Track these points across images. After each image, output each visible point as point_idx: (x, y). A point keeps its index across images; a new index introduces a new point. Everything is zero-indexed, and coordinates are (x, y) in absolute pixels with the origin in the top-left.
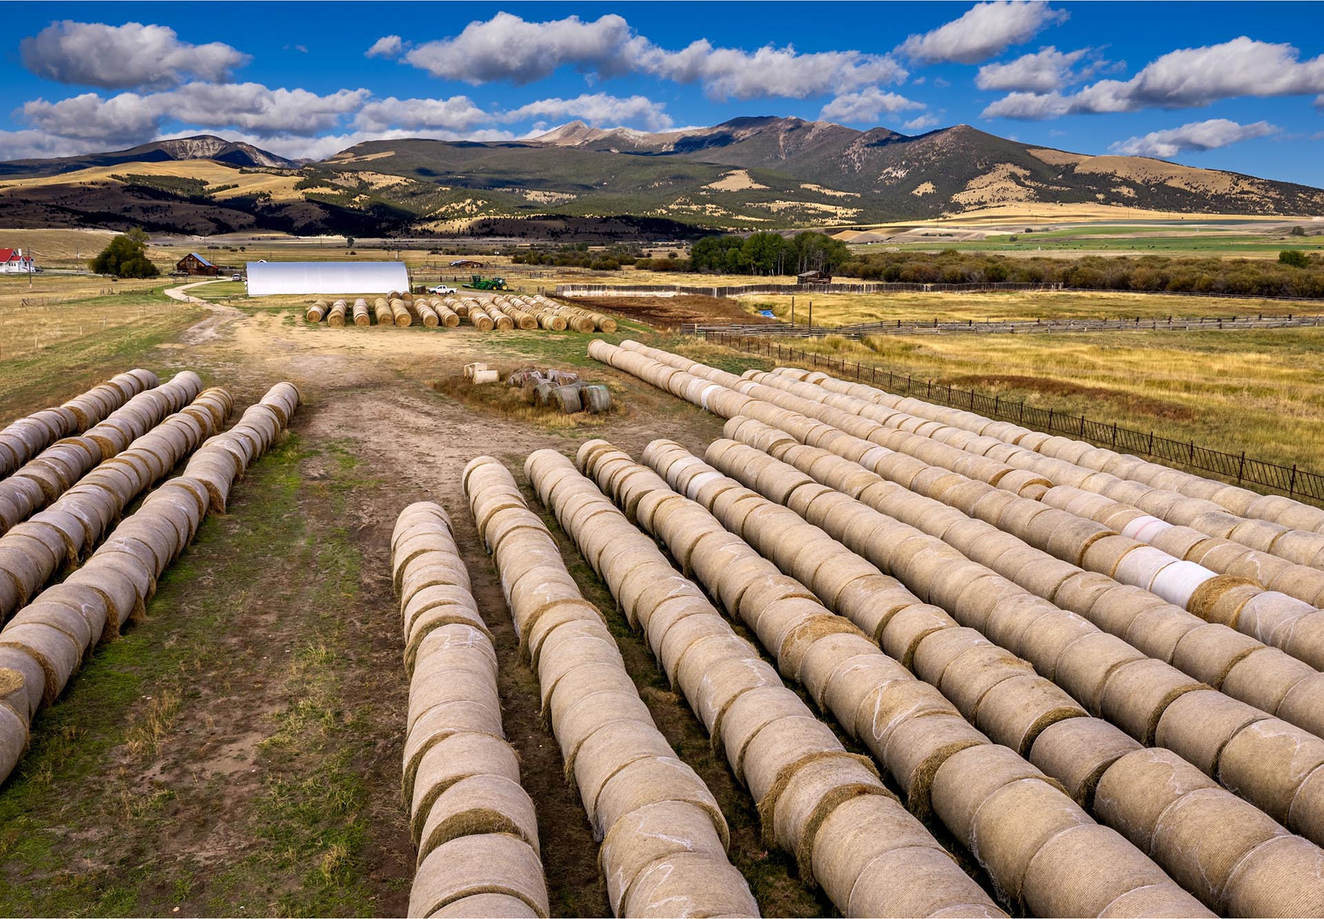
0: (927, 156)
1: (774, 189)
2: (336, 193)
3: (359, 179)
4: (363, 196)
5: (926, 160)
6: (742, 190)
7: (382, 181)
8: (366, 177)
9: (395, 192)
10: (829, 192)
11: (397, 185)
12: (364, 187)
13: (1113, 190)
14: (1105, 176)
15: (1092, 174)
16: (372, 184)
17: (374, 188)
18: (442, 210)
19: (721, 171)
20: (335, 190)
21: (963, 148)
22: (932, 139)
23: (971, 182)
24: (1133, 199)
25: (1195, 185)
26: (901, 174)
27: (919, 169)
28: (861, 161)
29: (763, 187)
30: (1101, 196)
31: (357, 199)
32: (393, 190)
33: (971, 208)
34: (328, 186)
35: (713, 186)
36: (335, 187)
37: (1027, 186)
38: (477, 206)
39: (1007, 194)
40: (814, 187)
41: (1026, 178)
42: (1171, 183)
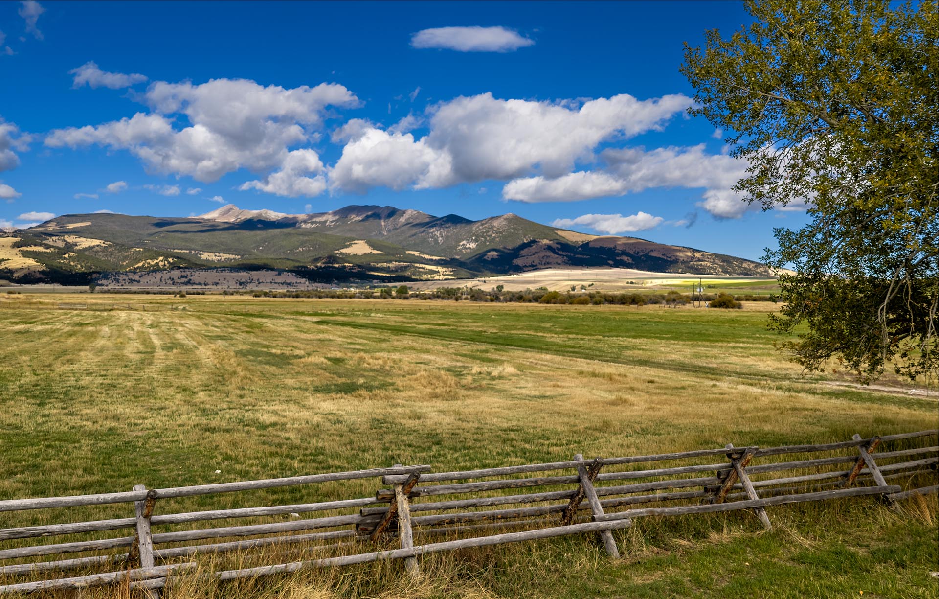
0: (489, 234)
1: (388, 254)
2: (48, 251)
3: (65, 241)
4: (72, 254)
5: (489, 236)
6: (365, 254)
7: (85, 243)
8: (71, 239)
9: (97, 252)
10: (427, 257)
11: (98, 246)
12: (69, 247)
13: (618, 258)
14: (610, 249)
15: (601, 247)
16: (76, 245)
17: (78, 248)
18: (140, 264)
19: (348, 241)
20: (48, 248)
21: (513, 229)
22: (491, 223)
23: (522, 252)
24: (632, 264)
25: (669, 256)
26: (473, 245)
27: (485, 242)
28: (442, 237)
29: (380, 252)
30: (611, 262)
31: (66, 256)
32: (95, 249)
33: (527, 269)
34: (41, 245)
35: (344, 251)
36: (47, 246)
37: (561, 255)
38: (169, 262)
39: (550, 260)
40: (416, 254)
41: (559, 249)
42: (653, 254)
